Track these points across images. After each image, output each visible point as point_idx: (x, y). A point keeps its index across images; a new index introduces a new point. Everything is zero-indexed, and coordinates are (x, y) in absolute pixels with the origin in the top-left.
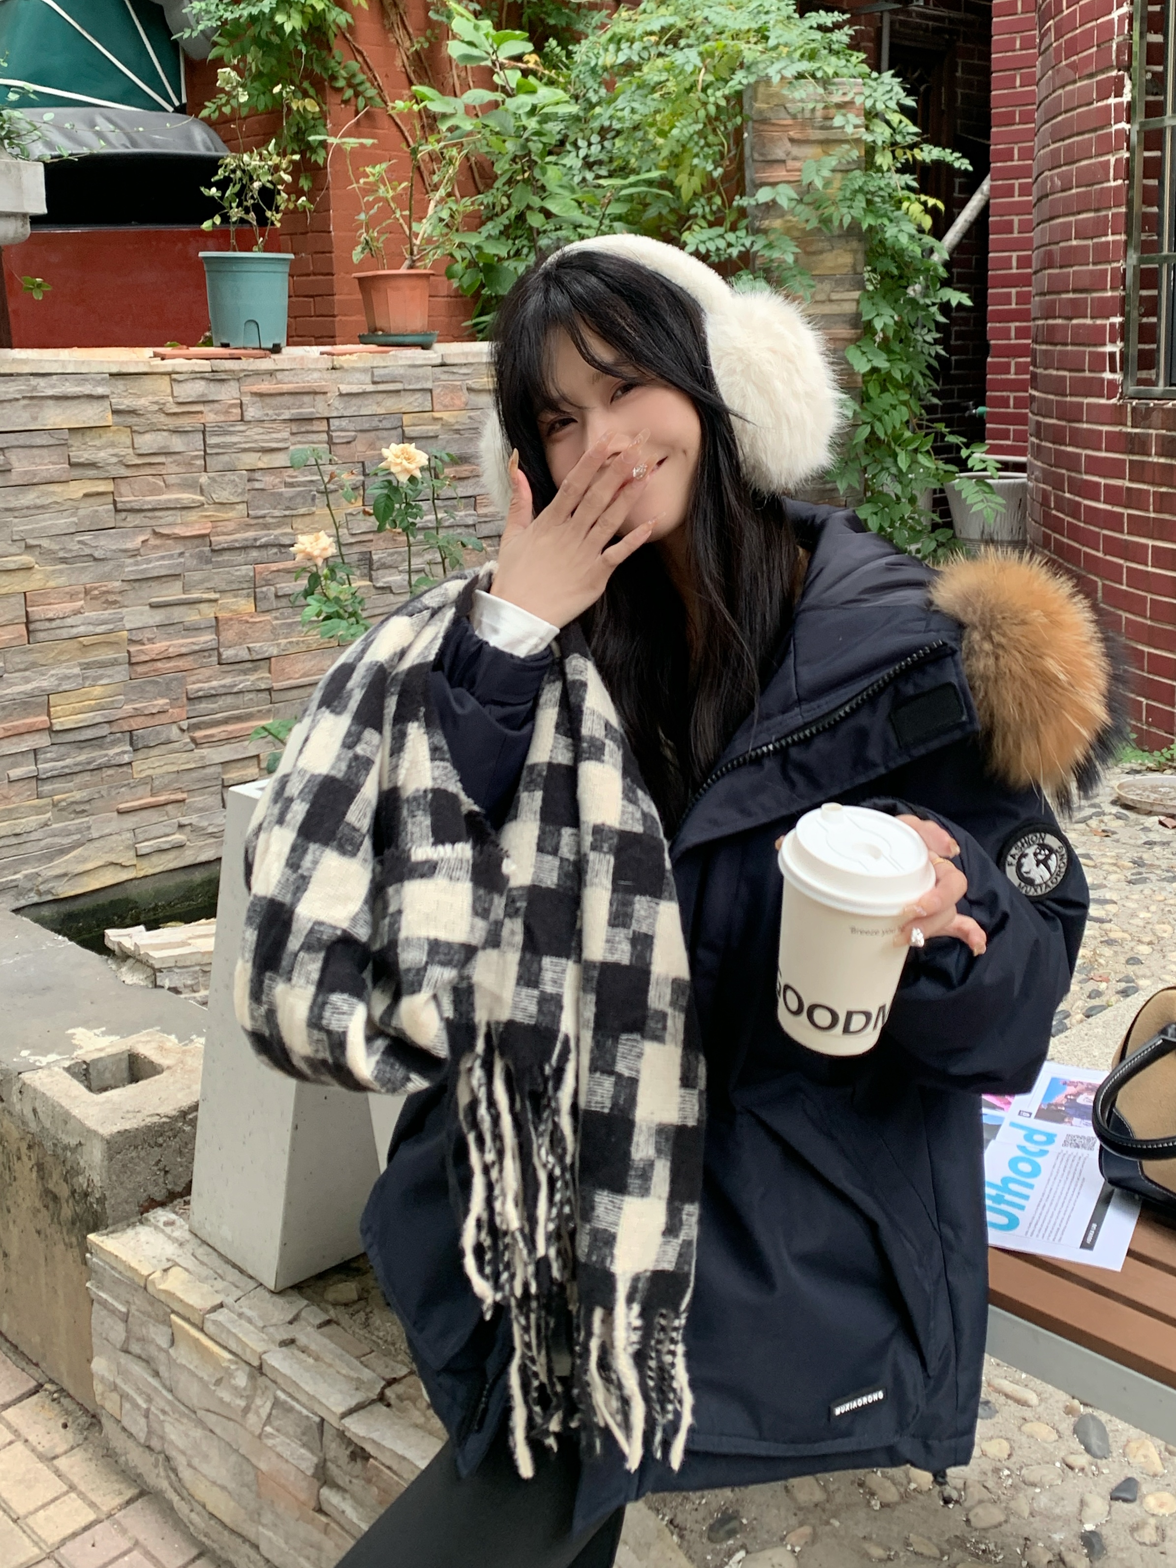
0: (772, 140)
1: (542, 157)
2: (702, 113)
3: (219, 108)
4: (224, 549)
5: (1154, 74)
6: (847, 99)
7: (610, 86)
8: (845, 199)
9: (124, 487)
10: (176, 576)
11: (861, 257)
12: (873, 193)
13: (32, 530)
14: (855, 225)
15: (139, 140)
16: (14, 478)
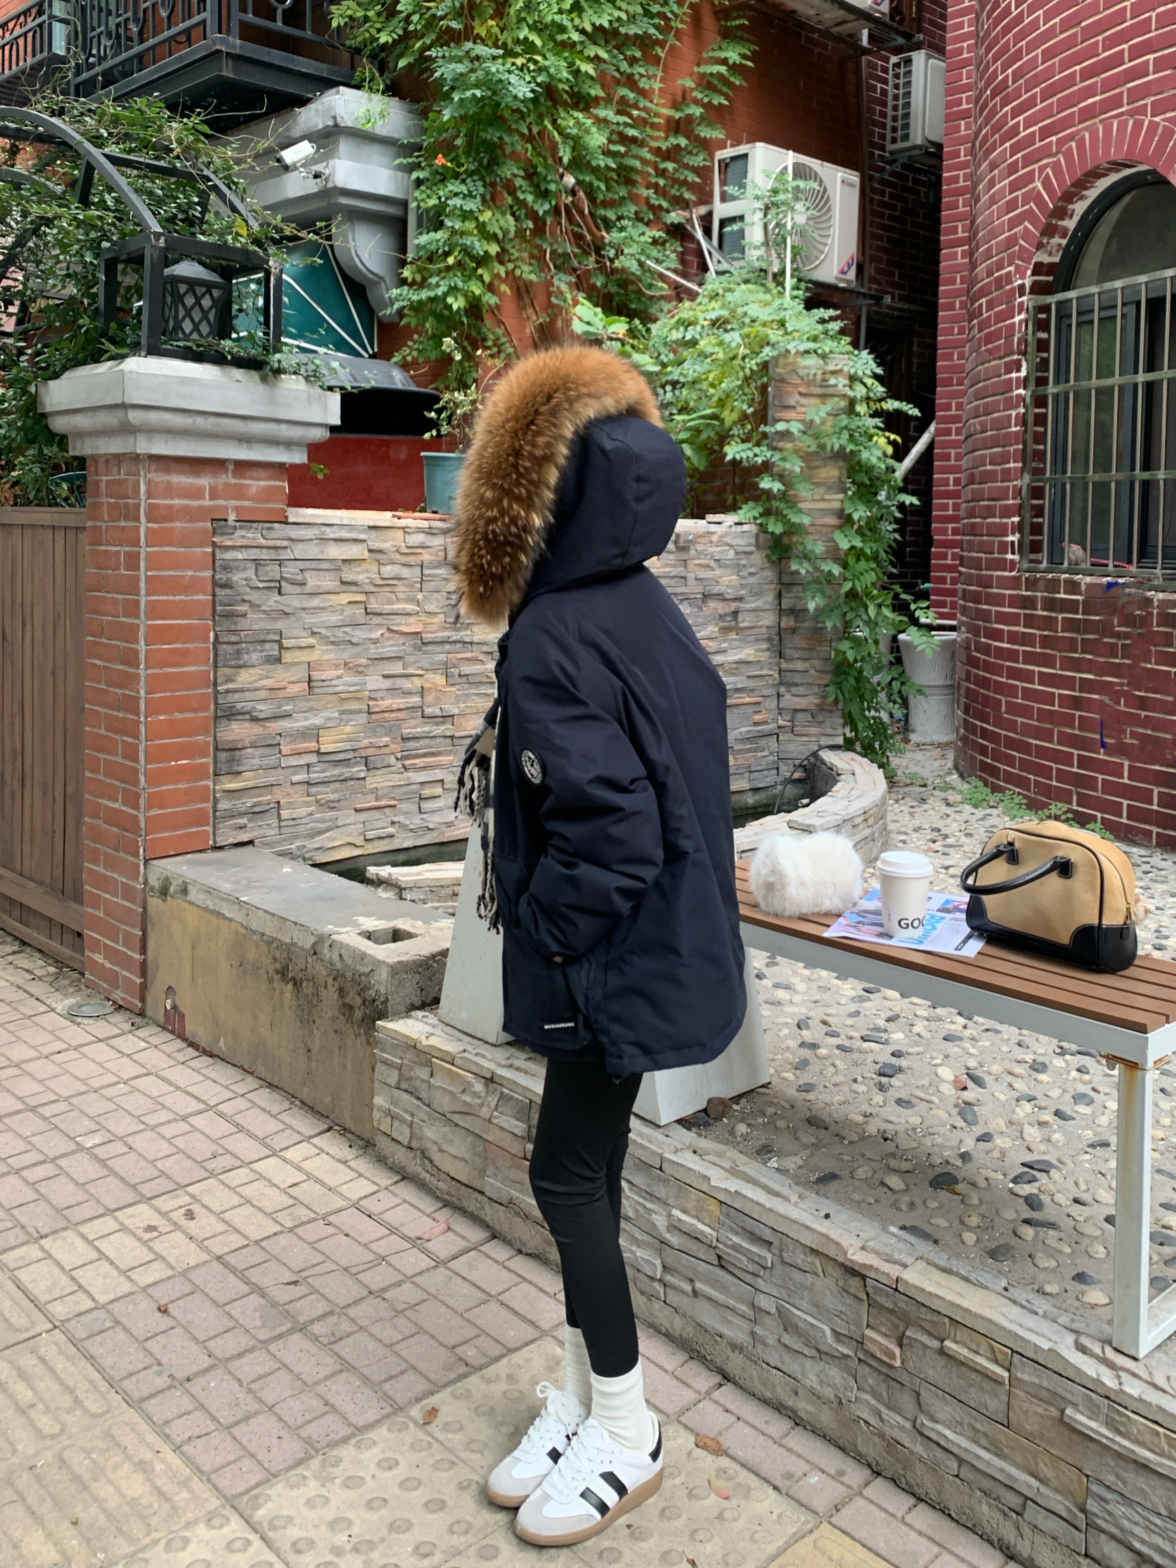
0: (787, 393)
2: (741, 374)
3: (404, 357)
4: (429, 643)
5: (1042, 359)
6: (838, 368)
7: (678, 353)
8: (835, 433)
9: (372, 599)
10: (399, 658)
11: (844, 471)
12: (854, 430)
13: (316, 623)
14: (841, 450)
16: (308, 589)
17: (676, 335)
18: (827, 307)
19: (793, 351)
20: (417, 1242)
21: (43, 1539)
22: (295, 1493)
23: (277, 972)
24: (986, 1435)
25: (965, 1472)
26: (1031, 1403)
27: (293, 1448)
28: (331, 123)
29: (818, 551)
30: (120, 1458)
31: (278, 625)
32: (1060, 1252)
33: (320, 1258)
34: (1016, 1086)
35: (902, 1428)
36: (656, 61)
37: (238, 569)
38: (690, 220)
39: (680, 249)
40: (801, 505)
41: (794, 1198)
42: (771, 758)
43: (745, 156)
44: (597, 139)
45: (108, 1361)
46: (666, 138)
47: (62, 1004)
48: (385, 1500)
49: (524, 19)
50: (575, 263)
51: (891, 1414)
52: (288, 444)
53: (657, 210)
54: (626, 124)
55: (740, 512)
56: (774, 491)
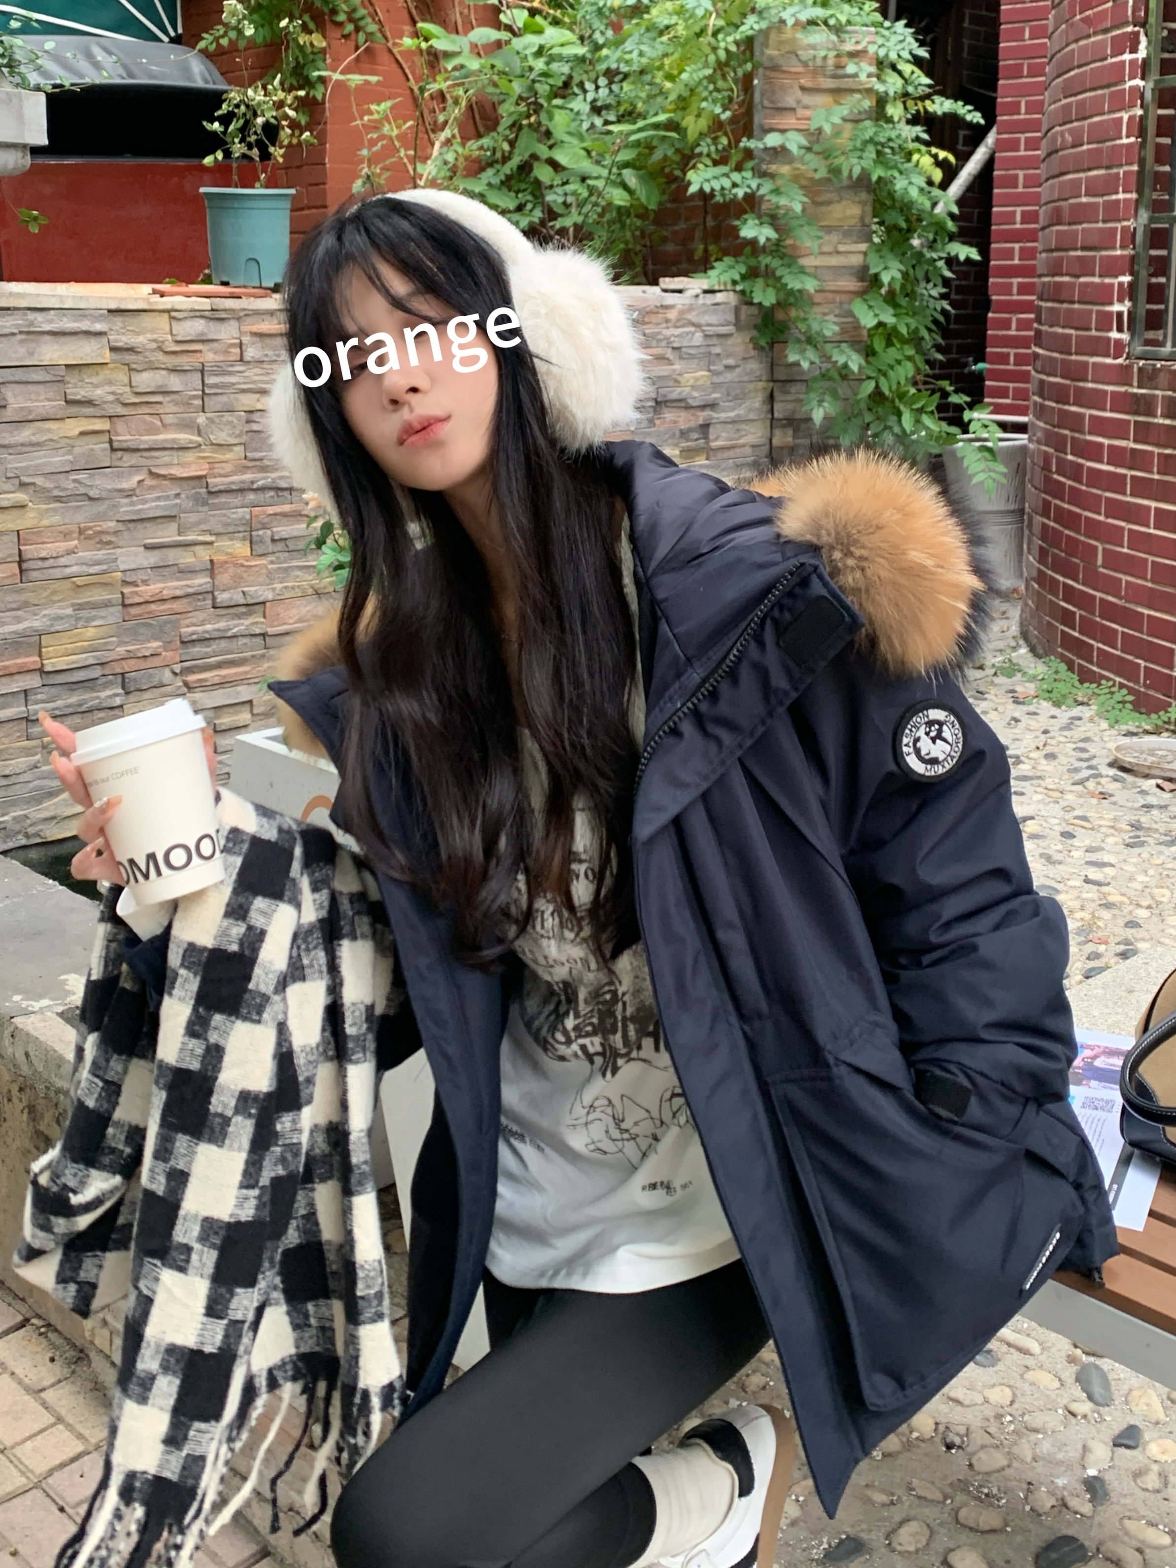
0: (783, 88)
1: (549, 99)
2: (712, 58)
3: (217, 39)
4: (220, 492)
5: (1171, 32)
6: (859, 47)
7: (617, 28)
8: (855, 149)
9: (120, 426)
10: (172, 518)
11: (869, 209)
12: (883, 145)
13: (27, 468)
14: (865, 176)
15: (136, 71)
19: (790, 22)
29: (828, 333)
40: (804, 262)
55: (711, 273)
56: (762, 240)
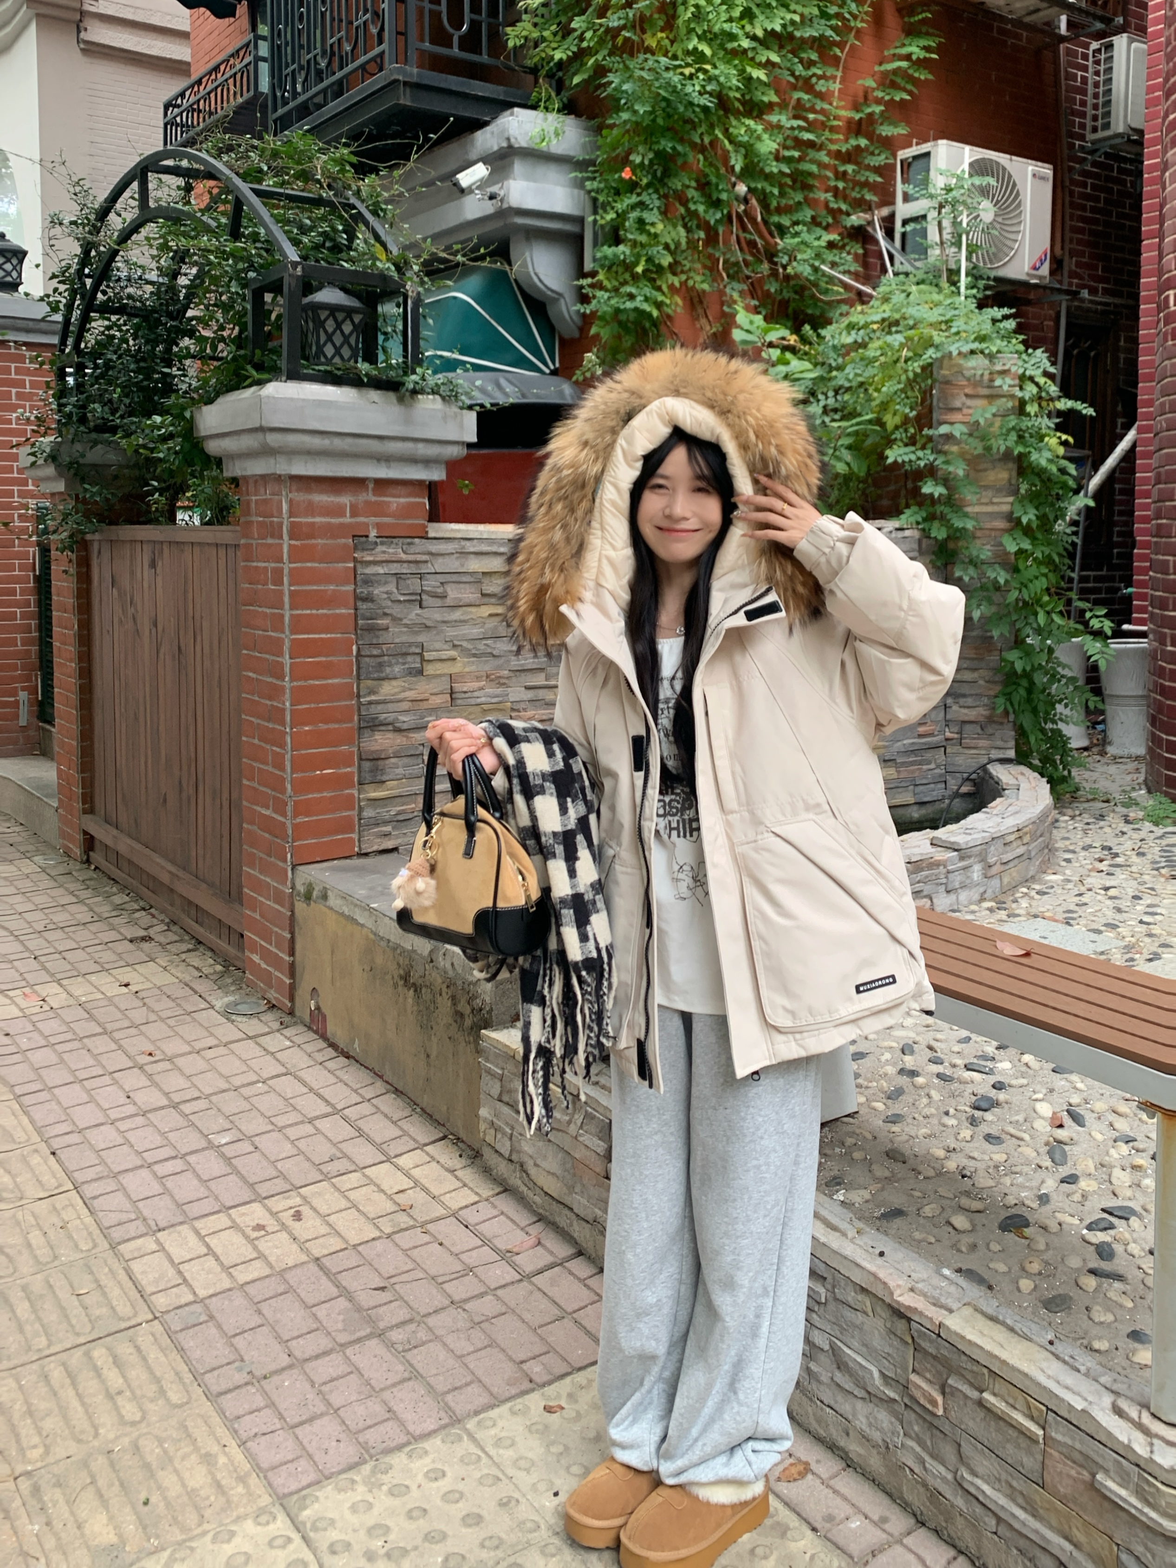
0: (953, 396)
2: (904, 377)
6: (1006, 368)
7: (844, 357)
8: (1002, 434)
10: (542, 670)
11: (1014, 473)
12: (1023, 431)
14: (1009, 452)
15: (528, 393)
16: (449, 602)
17: (848, 340)
18: (1001, 306)
19: (955, 353)
20: (507, 1256)
21: (105, 1521)
22: (341, 1496)
23: (401, 977)
24: (1021, 1493)
25: (1002, 1530)
26: (1065, 1464)
27: (349, 1451)
28: (505, 144)
29: (983, 557)
30: (190, 1448)
31: (421, 638)
32: (1121, 1306)
33: (410, 1266)
34: (1117, 1125)
35: (944, 1479)
36: (835, 61)
37: (379, 583)
38: (871, 223)
39: (861, 251)
40: (969, 509)
41: (851, 1233)
42: (937, 771)
43: (927, 155)
44: (768, 145)
45: (196, 1354)
46: (847, 140)
47: (220, 1001)
48: (425, 1510)
49: (694, 29)
50: (747, 272)
51: (935, 1464)
52: (427, 462)
53: (835, 213)
54: (800, 128)
55: (903, 517)
56: (936, 495)
